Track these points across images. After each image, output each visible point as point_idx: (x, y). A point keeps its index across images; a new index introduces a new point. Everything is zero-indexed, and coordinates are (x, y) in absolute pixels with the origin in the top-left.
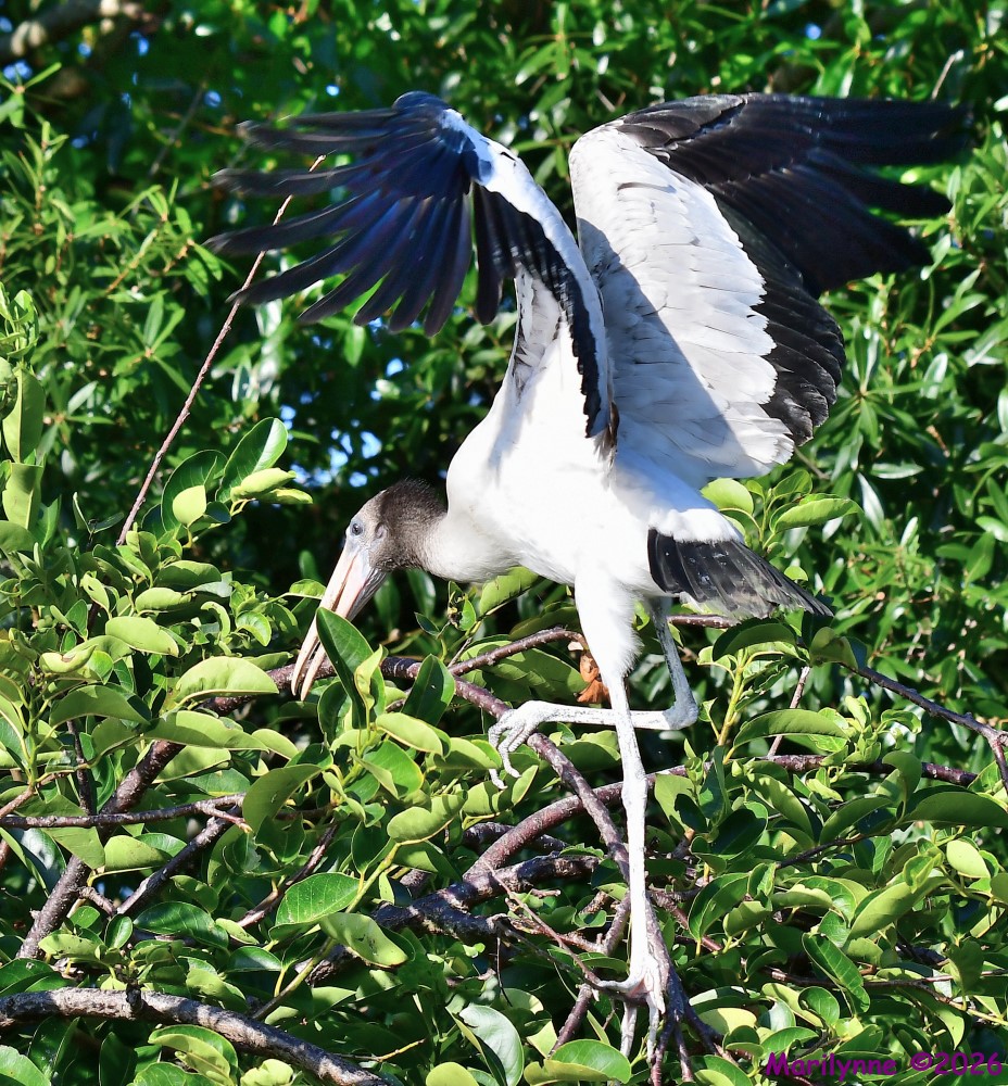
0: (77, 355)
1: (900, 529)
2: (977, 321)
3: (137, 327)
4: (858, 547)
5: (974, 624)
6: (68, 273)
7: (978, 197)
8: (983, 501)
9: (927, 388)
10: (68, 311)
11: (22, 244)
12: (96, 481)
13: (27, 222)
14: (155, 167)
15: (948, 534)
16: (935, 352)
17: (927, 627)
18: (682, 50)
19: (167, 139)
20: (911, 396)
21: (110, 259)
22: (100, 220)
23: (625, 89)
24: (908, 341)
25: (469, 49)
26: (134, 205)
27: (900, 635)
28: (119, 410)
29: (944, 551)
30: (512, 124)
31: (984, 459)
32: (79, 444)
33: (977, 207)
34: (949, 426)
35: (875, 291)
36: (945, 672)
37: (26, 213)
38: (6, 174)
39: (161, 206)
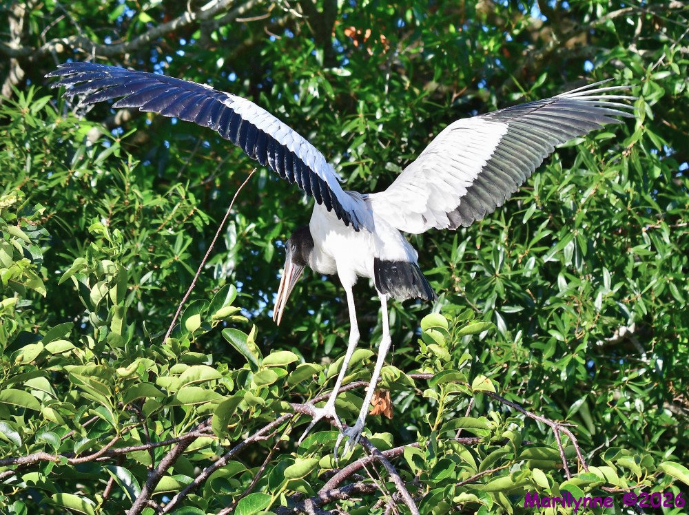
0: (144, 259)
1: (514, 335)
2: (548, 242)
3: (171, 246)
4: (495, 343)
5: (547, 378)
6: (140, 222)
7: (548, 186)
8: (551, 323)
9: (526, 272)
10: (140, 239)
11: (120, 209)
12: (153, 315)
13: (122, 199)
14: (180, 175)
15: (535, 337)
16: (530, 256)
17: (526, 379)
18: (415, 121)
19: (185, 162)
20: (519, 276)
21: (159, 216)
22: (155, 198)
23: (390, 138)
24: (517, 251)
25: (320, 121)
26: (170, 192)
27: (514, 383)
28: (163, 284)
29: (534, 345)
30: (339, 154)
31: (551, 304)
32: (145, 299)
33: (548, 191)
34: (536, 289)
35: (502, 229)
36: (534, 400)
37: (121, 195)
38: (112, 178)
39: (182, 191)
